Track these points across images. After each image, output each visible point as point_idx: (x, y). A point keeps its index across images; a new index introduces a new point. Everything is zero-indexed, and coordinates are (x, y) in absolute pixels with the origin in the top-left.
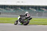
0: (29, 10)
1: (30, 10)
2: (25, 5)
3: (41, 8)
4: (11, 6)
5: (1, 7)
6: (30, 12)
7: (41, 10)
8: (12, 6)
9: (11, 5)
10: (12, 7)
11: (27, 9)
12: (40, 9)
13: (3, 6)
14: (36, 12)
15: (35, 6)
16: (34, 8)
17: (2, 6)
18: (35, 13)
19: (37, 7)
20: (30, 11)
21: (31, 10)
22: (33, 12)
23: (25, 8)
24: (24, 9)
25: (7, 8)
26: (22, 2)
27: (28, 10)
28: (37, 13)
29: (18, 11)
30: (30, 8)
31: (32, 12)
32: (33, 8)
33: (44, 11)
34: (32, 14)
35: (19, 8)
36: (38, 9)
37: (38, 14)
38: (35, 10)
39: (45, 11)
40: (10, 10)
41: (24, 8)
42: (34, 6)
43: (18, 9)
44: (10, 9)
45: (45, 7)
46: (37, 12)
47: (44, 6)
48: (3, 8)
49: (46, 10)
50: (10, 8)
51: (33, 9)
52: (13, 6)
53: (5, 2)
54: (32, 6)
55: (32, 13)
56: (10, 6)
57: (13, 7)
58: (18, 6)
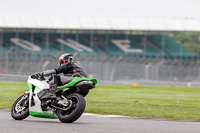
0: (12, 48)
1: (17, 49)
3: (61, 41)
6: (14, 55)
7: (59, 49)
12: (59, 44)
14: (39, 55)
15: (36, 29)
16: (32, 39)
18: (38, 61)
19: (44, 35)
20: (13, 50)
21: (19, 47)
22: (29, 55)
28: (45, 61)
30: (15, 41)
31: (24, 55)
33: (74, 51)
34: (24, 64)
36: (47, 44)
37: (47, 63)
38: (36, 49)
39: (80, 50)
42: (31, 29)
45: (80, 35)
46: (45, 56)
47: (74, 32)
49: (81, 46)
51: (26, 42)
54: (22, 29)
55: (22, 61)
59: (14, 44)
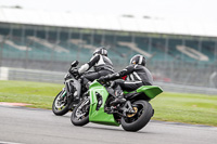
0: (178, 56)
1: (183, 57)
2: (157, 34)
4: (93, 32)
5: (47, 36)
6: (179, 64)
8: (99, 33)
9: (95, 30)
10: (100, 36)
11: (167, 50)
13: (59, 30)
14: (206, 65)
15: (205, 37)
16: (200, 47)
17: (53, 30)
18: (205, 72)
20: (179, 59)
21: (186, 56)
22: (196, 65)
23: (159, 43)
24: (152, 50)
25: (75, 42)
26: (146, 17)
27: (169, 53)
28: (212, 72)
29: (125, 59)
30: (181, 48)
31: (190, 64)
32: (197, 49)
34: (189, 74)
35: (132, 46)
38: (204, 58)
40: (88, 50)
41: (154, 45)
42: (198, 37)
43: (126, 47)
44: (89, 47)
46: (213, 67)
48: (58, 42)
50: (89, 43)
52: (104, 33)
53: (68, 12)
54: (190, 36)
55: (188, 71)
56: (87, 32)
57: (103, 40)
58: (127, 34)
59: (179, 52)
